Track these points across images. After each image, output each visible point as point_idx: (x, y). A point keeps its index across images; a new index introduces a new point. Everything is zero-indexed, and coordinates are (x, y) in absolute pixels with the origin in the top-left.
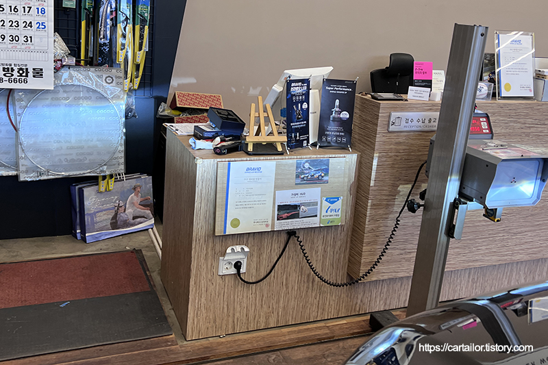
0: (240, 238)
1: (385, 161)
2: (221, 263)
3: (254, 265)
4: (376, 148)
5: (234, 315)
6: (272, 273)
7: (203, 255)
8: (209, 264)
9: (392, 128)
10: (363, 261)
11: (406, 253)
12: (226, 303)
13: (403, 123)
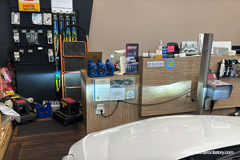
0: (101, 102)
1: (147, 77)
2: (96, 110)
3: (107, 111)
4: (143, 73)
5: (102, 127)
6: (113, 114)
7: (90, 108)
8: (93, 111)
9: (148, 67)
10: (142, 109)
11: (157, 107)
12: (99, 123)
13: (152, 65)
